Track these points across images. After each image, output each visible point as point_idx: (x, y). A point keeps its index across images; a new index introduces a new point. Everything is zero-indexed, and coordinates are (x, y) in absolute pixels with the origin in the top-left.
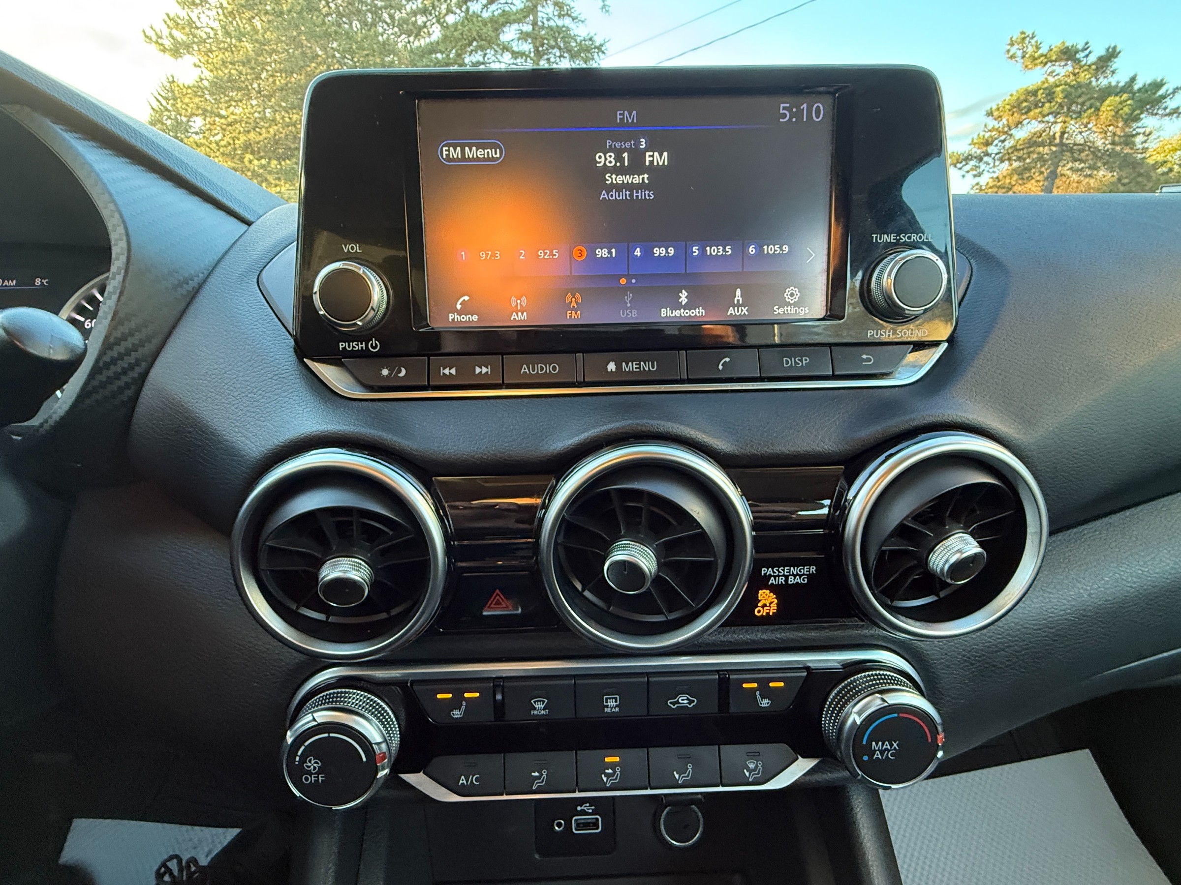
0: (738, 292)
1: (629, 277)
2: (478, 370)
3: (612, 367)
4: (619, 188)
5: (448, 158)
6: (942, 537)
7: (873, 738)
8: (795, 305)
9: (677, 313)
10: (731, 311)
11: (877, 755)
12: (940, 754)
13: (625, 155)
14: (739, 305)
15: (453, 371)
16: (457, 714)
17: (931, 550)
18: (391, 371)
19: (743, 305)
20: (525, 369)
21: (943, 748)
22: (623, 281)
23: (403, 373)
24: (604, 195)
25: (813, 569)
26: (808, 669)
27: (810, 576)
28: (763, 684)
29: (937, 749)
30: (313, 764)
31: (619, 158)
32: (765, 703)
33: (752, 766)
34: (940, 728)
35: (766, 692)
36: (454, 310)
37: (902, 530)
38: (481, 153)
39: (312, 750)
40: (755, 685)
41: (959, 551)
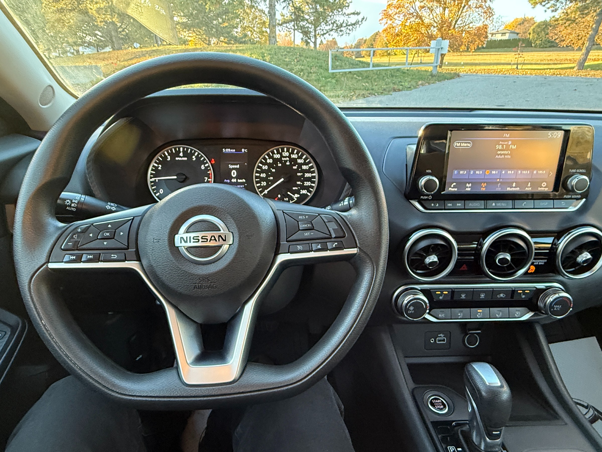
0: (529, 183)
1: (500, 179)
2: (458, 205)
3: (494, 204)
4: (501, 155)
5: (456, 146)
6: (581, 253)
7: (555, 304)
8: (544, 187)
9: (512, 189)
10: (526, 189)
11: (555, 309)
12: (571, 309)
13: (505, 146)
14: (529, 187)
15: (451, 205)
16: (441, 298)
17: (578, 256)
18: (434, 204)
19: (530, 187)
20: (470, 205)
21: (572, 308)
22: (498, 180)
23: (437, 205)
24: (497, 156)
25: (546, 261)
26: (536, 288)
27: (545, 263)
28: (524, 291)
29: (570, 308)
30: (412, 308)
31: (503, 147)
32: (523, 296)
33: (517, 313)
34: (572, 302)
35: (524, 293)
36: (451, 187)
37: (573, 252)
38: (465, 145)
39: (412, 305)
40: (521, 291)
41: (586, 257)
